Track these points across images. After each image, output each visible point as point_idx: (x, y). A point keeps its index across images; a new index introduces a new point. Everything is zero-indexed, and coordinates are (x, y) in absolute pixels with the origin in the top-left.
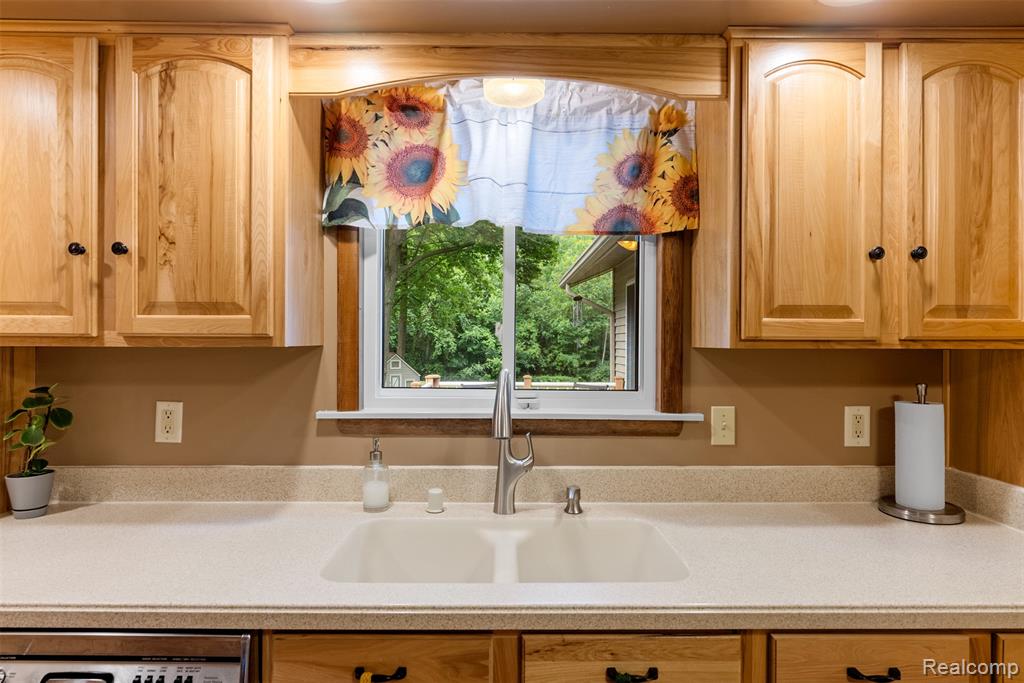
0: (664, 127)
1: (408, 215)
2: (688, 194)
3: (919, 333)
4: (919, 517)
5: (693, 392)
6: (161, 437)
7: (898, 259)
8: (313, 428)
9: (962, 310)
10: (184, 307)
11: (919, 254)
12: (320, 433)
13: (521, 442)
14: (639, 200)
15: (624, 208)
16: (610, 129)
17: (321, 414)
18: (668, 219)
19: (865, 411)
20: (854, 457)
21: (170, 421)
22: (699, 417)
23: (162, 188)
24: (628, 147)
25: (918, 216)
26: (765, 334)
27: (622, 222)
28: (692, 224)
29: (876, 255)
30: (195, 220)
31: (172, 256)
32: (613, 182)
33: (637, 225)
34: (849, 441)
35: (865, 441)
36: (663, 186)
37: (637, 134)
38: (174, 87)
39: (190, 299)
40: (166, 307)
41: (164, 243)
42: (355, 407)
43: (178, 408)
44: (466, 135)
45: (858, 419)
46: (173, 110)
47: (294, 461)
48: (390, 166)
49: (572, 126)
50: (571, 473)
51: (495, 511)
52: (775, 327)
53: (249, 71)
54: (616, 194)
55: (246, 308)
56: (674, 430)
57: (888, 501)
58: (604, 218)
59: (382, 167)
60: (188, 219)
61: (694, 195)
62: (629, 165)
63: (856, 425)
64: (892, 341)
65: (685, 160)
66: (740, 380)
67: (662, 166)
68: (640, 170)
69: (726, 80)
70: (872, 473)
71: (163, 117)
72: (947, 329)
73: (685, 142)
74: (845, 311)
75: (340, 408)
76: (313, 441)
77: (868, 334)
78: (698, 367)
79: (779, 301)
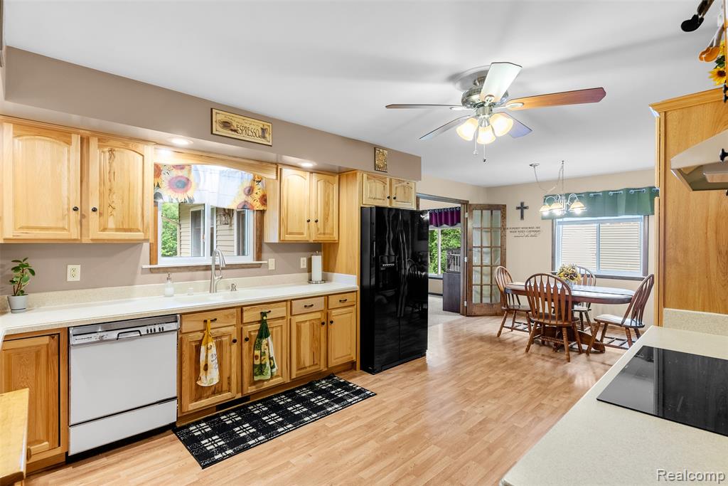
0: (257, 179)
1: (177, 199)
2: (264, 200)
3: (317, 239)
4: (316, 283)
5: (264, 255)
6: (70, 279)
7: (312, 222)
8: (140, 271)
9: (324, 234)
10: (118, 230)
11: (317, 221)
12: (142, 274)
13: (218, 272)
14: (250, 200)
15: (246, 202)
16: (242, 178)
17: (144, 267)
18: (258, 206)
19: (305, 259)
20: (302, 271)
21: (74, 272)
22: (266, 262)
23: (110, 190)
24: (247, 184)
25: (316, 213)
26: (286, 239)
27: (245, 205)
28: (265, 208)
29: (309, 221)
30: (123, 201)
31: (114, 213)
32: (243, 194)
33: (248, 206)
34: (302, 267)
35: (305, 267)
36: (257, 197)
37: (250, 180)
38: (114, 157)
39: (121, 227)
40: (111, 230)
41: (110, 209)
42: (157, 264)
43: (78, 267)
44: (199, 175)
45: (304, 261)
46: (114, 164)
47: (131, 283)
48: (170, 182)
49: (230, 175)
50: (231, 281)
51: (210, 292)
52: (289, 238)
53: (143, 156)
54: (243, 198)
55: (141, 230)
56: (259, 266)
57: (310, 280)
58: (240, 204)
59: (167, 182)
60: (120, 201)
61: (266, 200)
62: (247, 189)
63: (303, 262)
64: (311, 241)
65: (263, 191)
66: (276, 251)
67: (255, 191)
68: (250, 191)
69: (277, 175)
70: (307, 274)
71: (110, 166)
72: (322, 238)
73: (263, 185)
74: (302, 234)
75: (150, 264)
76: (140, 276)
77: (307, 239)
78: (265, 248)
79: (289, 231)
